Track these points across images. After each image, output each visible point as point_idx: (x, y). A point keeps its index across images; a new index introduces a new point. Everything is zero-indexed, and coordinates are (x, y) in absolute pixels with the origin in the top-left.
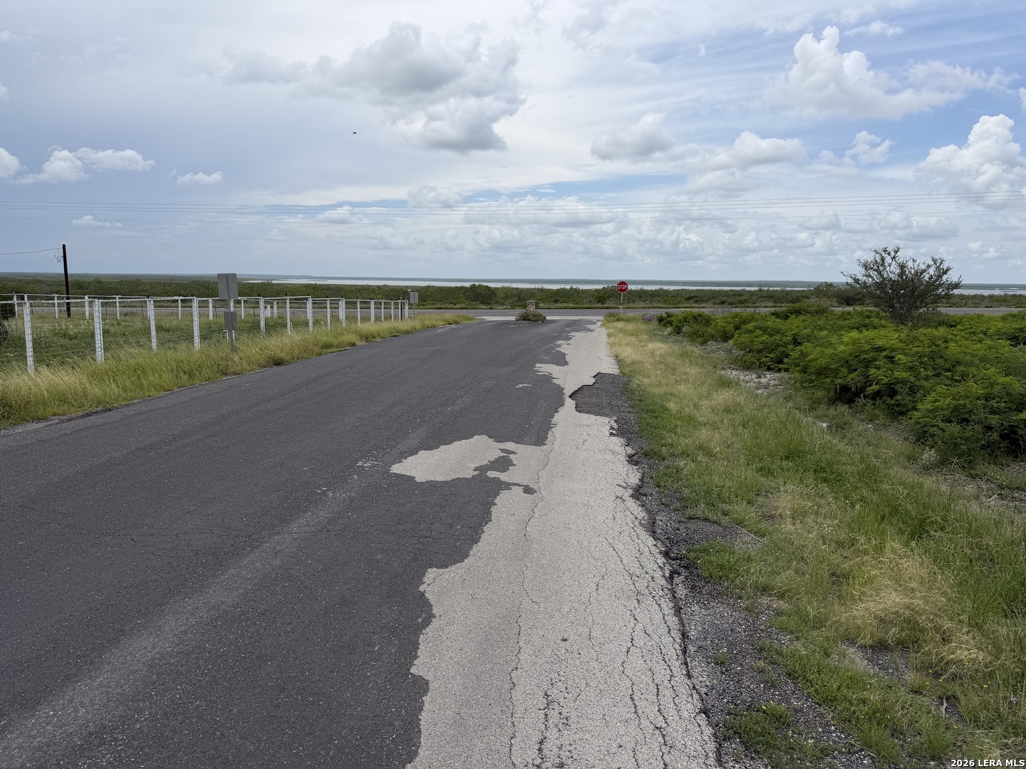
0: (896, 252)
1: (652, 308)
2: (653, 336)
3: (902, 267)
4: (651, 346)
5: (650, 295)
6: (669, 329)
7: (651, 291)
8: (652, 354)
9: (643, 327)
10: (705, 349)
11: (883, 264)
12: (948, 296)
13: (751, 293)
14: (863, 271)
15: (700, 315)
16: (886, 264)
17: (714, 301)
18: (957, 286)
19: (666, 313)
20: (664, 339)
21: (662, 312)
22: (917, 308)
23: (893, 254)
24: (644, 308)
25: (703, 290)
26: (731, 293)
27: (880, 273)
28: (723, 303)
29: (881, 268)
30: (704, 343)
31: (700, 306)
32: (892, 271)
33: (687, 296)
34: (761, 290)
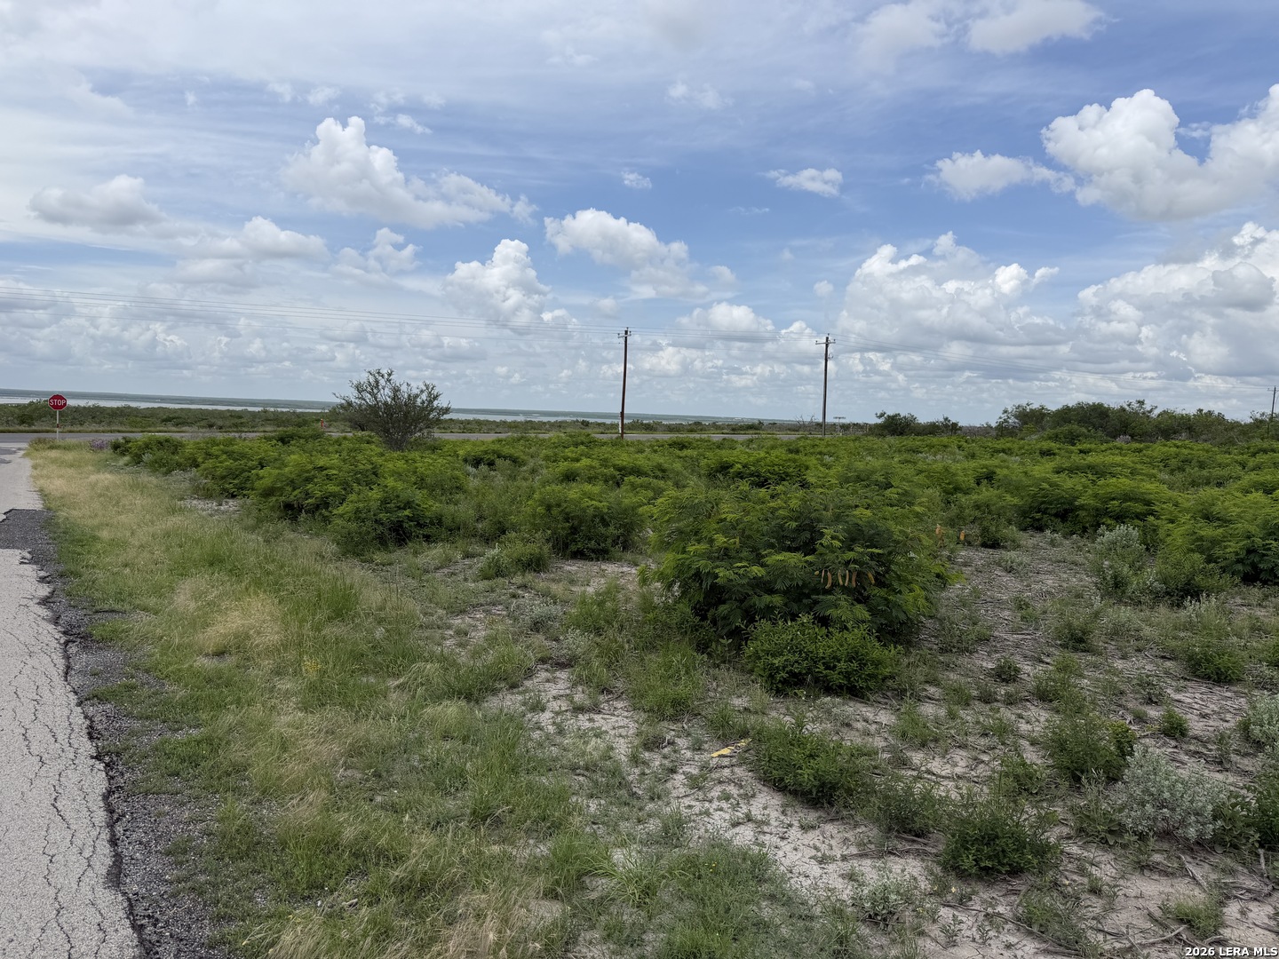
0: (390, 375)
1: (108, 432)
2: (102, 466)
3: (396, 390)
4: (93, 478)
5: (108, 414)
6: (127, 459)
7: (112, 409)
8: (93, 486)
9: (89, 456)
10: (167, 480)
11: (377, 387)
12: (438, 421)
13: (254, 414)
14: (356, 393)
15: (167, 441)
16: (380, 387)
17: (202, 423)
18: (447, 410)
19: (124, 438)
20: (117, 470)
21: (119, 437)
22: (412, 433)
23: (386, 376)
24: (97, 432)
25: (190, 409)
26: (228, 414)
27: (374, 396)
28: (211, 426)
29: (375, 391)
30: (168, 472)
31: (178, 430)
32: (385, 395)
33: (165, 417)
34: (265, 412)
